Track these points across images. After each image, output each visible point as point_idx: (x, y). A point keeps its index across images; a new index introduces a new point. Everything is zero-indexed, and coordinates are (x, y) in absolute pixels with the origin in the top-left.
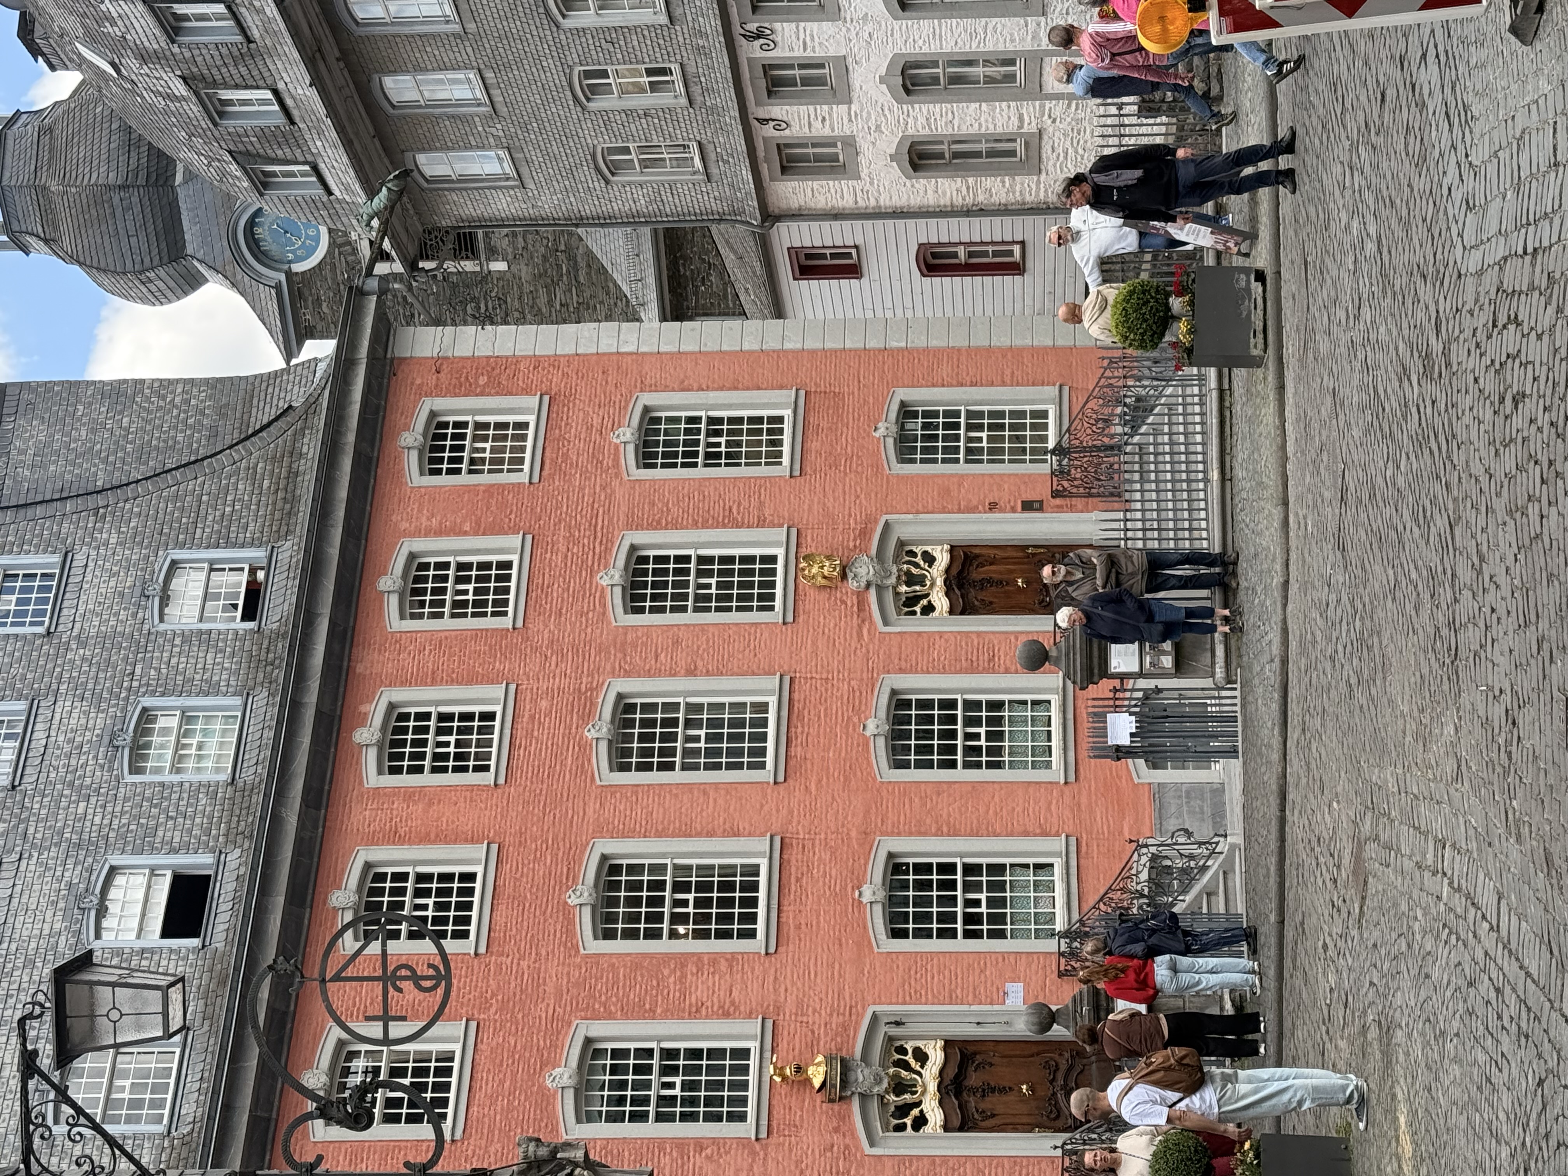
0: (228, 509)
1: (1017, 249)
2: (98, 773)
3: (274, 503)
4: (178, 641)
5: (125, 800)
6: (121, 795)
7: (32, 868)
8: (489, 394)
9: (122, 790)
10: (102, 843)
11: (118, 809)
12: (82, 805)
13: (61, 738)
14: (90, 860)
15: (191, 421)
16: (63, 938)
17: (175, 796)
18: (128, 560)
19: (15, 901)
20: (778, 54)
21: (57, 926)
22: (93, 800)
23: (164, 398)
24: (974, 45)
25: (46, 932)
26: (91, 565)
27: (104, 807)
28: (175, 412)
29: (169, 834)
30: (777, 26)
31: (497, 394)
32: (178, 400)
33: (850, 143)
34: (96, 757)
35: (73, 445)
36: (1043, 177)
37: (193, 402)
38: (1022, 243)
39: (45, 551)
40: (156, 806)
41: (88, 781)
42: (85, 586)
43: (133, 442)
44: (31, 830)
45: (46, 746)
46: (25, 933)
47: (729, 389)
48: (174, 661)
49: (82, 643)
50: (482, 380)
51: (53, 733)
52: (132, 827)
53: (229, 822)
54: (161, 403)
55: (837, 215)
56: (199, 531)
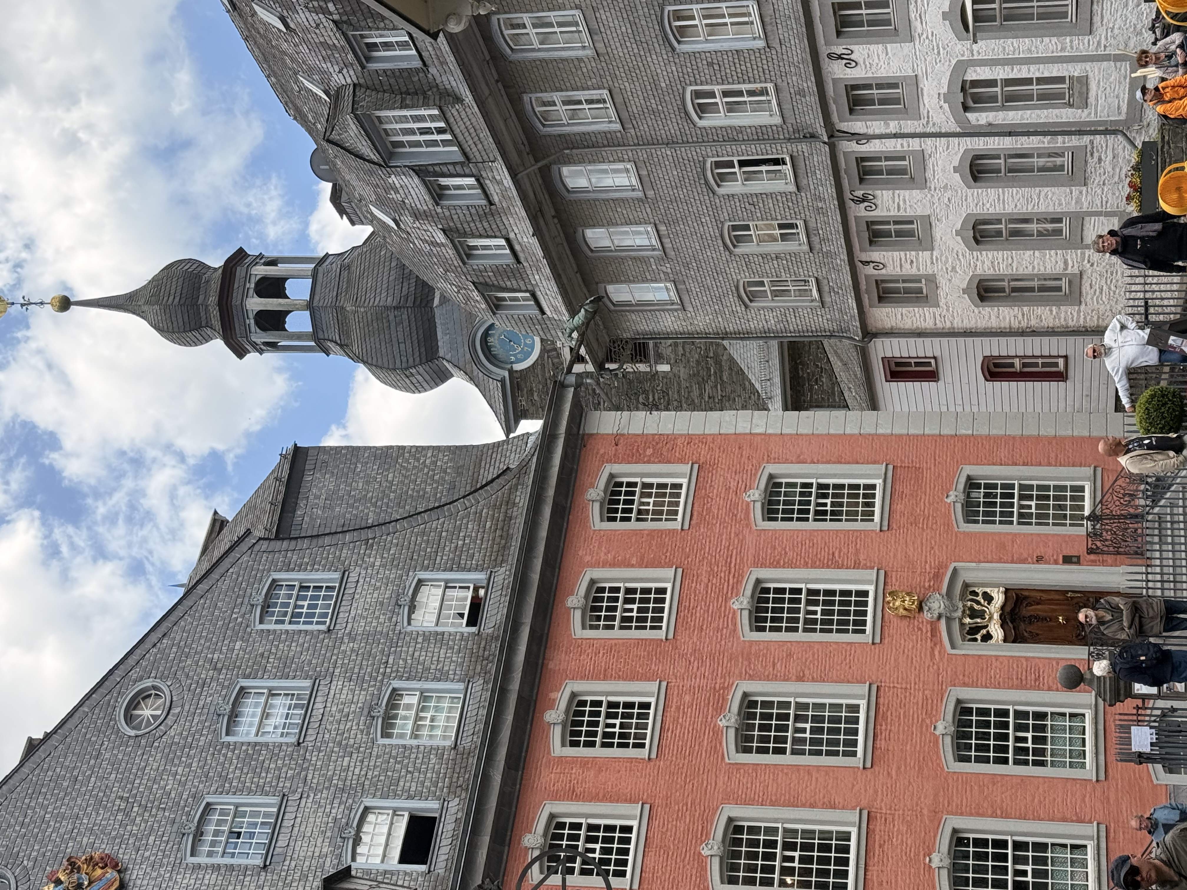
0: (460, 543)
1: (1061, 361)
2: (359, 736)
3: (494, 539)
4: (420, 640)
5: (377, 757)
6: (374, 753)
7: (309, 805)
8: (654, 463)
9: (375, 749)
10: (359, 789)
11: (372, 763)
12: (347, 759)
13: (334, 709)
14: (350, 801)
15: (436, 477)
16: (329, 859)
17: (413, 756)
18: (388, 578)
19: (296, 829)
20: (878, 213)
21: (325, 850)
22: (355, 756)
23: (418, 460)
24: (1030, 208)
25: (316, 854)
26: (361, 581)
27: (362, 762)
28: (426, 470)
29: (408, 784)
30: (878, 193)
31: (660, 462)
32: (428, 461)
33: (931, 279)
34: (358, 724)
35: (353, 493)
36: (1083, 307)
37: (439, 463)
38: (1066, 357)
39: (330, 570)
40: (399, 763)
41: (352, 741)
42: (356, 596)
43: (395, 492)
44: (310, 777)
45: (323, 715)
46: (302, 854)
47: (834, 463)
48: (417, 654)
49: (352, 639)
50: (649, 452)
51: (329, 705)
52: (382, 778)
53: (451, 778)
54: (416, 464)
55: (920, 334)
56: (438, 558)
